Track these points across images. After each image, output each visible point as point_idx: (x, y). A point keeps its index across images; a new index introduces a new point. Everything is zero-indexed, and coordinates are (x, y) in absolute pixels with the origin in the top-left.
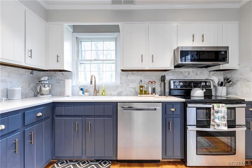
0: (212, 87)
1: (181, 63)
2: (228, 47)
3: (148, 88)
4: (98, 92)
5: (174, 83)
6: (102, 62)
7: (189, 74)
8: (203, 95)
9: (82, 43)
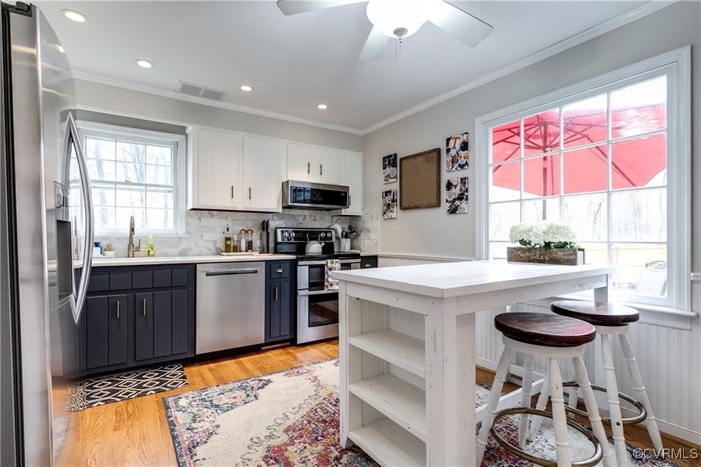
0: (334, 240)
1: (292, 204)
2: (348, 187)
3: (239, 241)
4: (138, 249)
5: (282, 232)
6: (143, 187)
7: (304, 219)
8: (321, 251)
9: (87, 140)
